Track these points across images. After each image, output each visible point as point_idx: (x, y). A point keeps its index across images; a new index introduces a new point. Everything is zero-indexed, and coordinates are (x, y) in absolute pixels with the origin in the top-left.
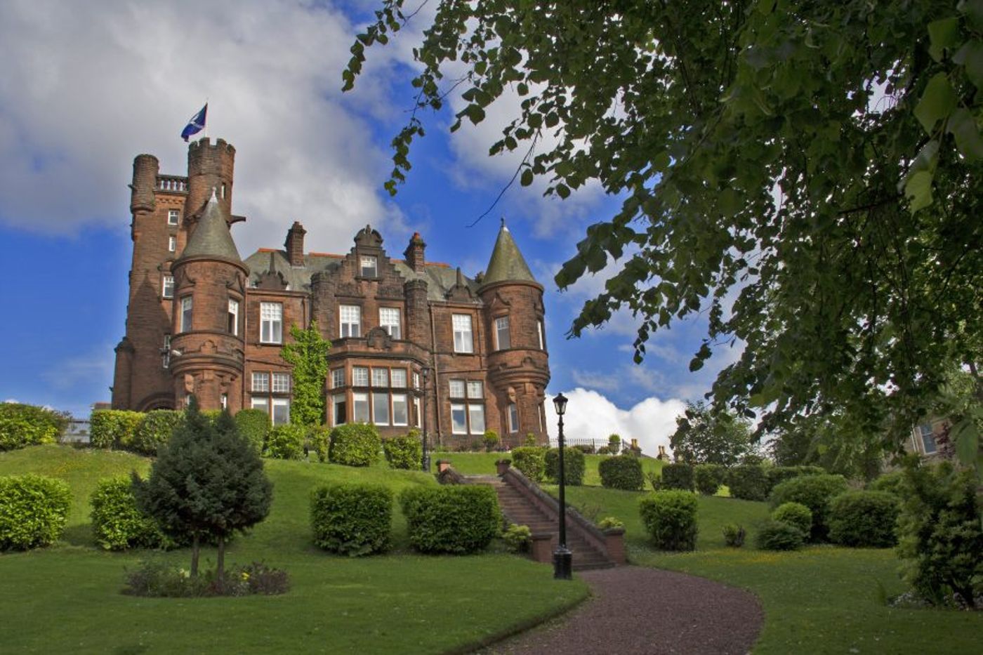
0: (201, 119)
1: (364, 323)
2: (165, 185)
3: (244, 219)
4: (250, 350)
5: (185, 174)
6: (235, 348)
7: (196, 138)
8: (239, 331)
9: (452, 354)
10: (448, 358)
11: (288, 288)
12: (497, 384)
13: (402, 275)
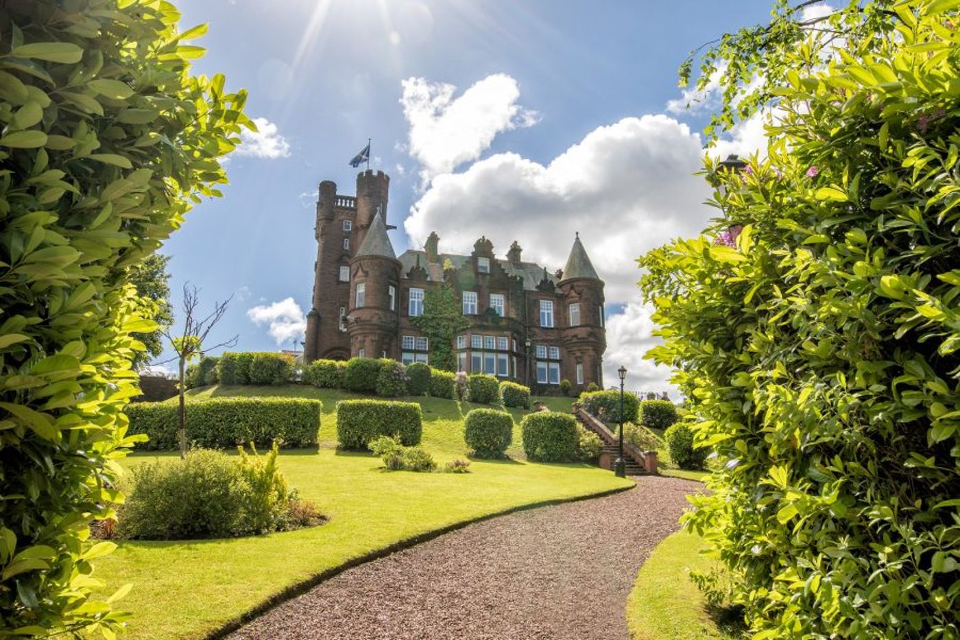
0: (367, 152)
1: (480, 305)
2: (341, 202)
3: (395, 228)
4: (403, 320)
5: (355, 195)
6: (393, 319)
7: (363, 167)
8: (395, 308)
9: (539, 327)
10: (537, 331)
11: (429, 279)
12: (570, 350)
13: (506, 272)
